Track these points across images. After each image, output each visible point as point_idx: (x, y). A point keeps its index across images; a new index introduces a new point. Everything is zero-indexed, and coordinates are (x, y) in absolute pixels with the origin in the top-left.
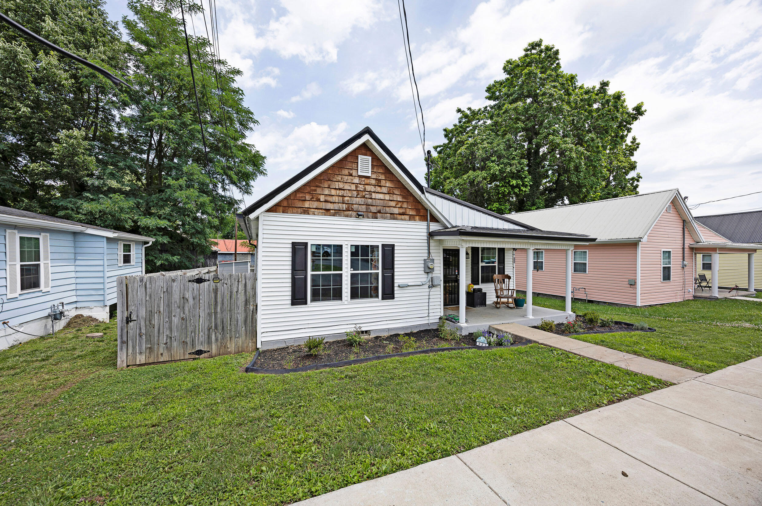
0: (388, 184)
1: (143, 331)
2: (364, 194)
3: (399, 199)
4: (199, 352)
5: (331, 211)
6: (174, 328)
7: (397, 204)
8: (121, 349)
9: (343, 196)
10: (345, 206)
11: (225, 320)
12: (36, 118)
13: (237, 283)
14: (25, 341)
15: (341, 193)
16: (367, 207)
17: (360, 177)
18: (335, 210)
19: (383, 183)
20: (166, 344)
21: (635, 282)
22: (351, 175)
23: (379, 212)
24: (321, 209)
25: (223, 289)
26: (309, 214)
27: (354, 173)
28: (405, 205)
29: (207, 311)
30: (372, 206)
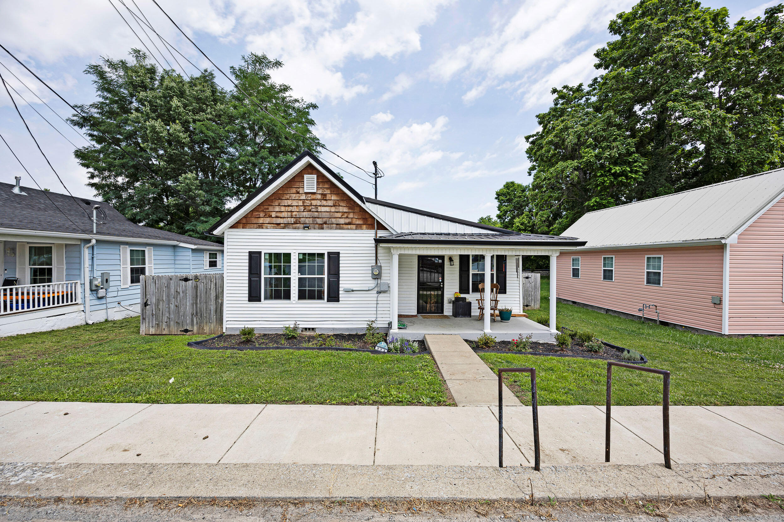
0: (334, 197)
1: (154, 313)
2: (310, 208)
3: (345, 210)
4: (186, 331)
5: (282, 225)
6: (171, 313)
7: (343, 215)
8: (143, 323)
9: (291, 212)
10: (293, 220)
11: (202, 309)
12: (169, 168)
13: (210, 282)
14: (135, 316)
15: (290, 209)
16: (314, 219)
17: (306, 193)
18: (285, 224)
19: (328, 197)
20: (166, 322)
21: (721, 301)
22: (298, 193)
23: (325, 223)
24: (273, 224)
25: (201, 286)
26: (263, 228)
27: (301, 191)
28: (351, 215)
29: (191, 302)
30: (318, 218)
